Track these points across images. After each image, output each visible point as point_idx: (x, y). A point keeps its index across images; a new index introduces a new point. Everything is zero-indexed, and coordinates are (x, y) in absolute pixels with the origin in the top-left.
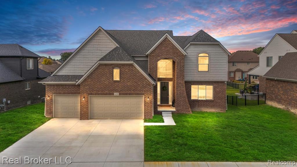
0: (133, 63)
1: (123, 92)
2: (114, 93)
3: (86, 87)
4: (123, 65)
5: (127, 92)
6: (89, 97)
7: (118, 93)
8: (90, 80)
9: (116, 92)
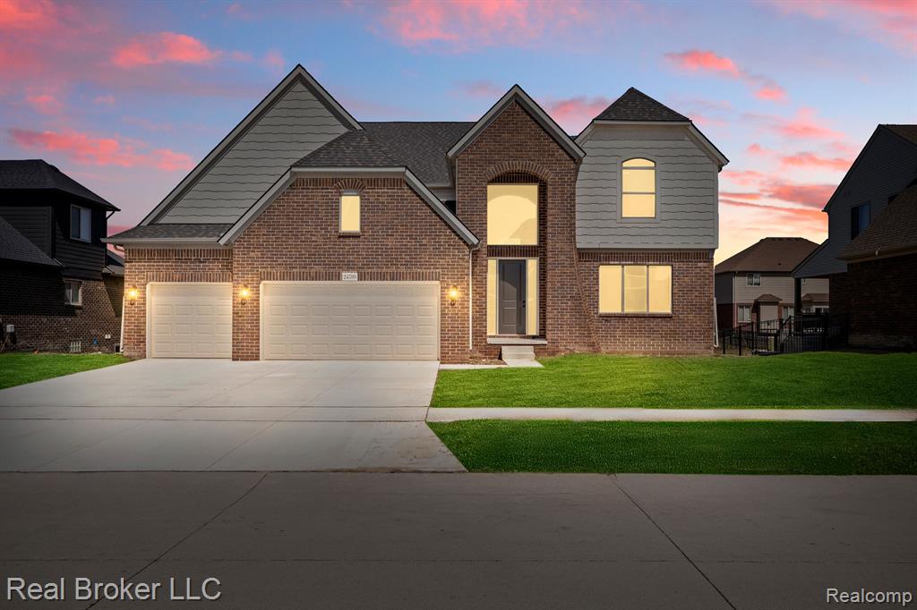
0: (404, 173)
1: (370, 270)
2: (343, 274)
3: (252, 254)
4: (374, 182)
5: (384, 270)
6: (261, 286)
7: (356, 274)
8: (265, 231)
9: (349, 269)
